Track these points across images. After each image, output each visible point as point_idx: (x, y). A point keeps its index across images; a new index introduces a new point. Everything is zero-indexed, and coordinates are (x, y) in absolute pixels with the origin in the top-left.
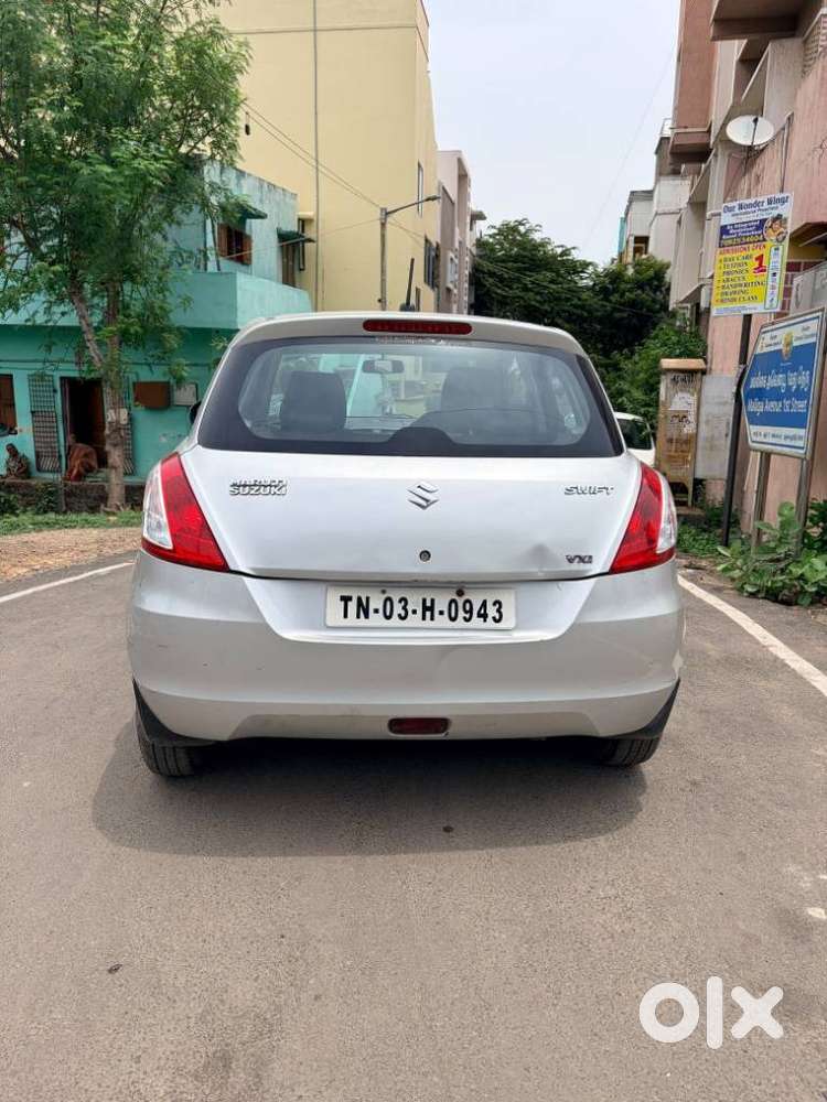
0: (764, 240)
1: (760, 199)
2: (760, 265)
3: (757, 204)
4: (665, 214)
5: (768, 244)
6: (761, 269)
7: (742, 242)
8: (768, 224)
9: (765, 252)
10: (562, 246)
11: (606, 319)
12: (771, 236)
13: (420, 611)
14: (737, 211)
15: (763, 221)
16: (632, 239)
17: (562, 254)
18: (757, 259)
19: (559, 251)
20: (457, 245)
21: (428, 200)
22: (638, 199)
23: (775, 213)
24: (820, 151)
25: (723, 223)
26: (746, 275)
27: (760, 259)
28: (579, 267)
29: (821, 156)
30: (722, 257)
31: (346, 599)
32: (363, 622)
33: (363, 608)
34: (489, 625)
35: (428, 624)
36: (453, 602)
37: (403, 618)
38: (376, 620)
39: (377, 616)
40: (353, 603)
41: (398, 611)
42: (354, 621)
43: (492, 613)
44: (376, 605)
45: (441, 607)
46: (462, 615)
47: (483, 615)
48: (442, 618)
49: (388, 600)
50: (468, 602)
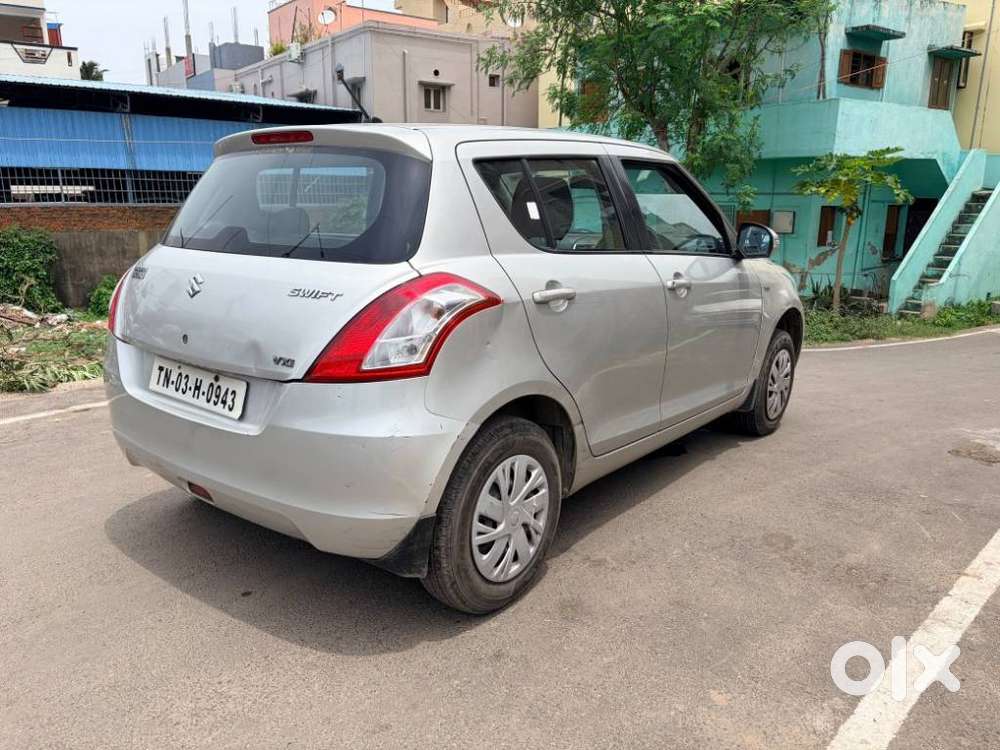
13: (193, 389)
31: (161, 369)
32: (164, 390)
33: (167, 378)
34: (226, 411)
35: (194, 401)
36: (212, 385)
37: (184, 393)
38: (171, 391)
39: (172, 387)
40: (163, 373)
41: (183, 386)
42: (160, 388)
43: (229, 402)
44: (174, 378)
45: (204, 388)
46: (214, 398)
47: (224, 402)
48: (203, 398)
49: (180, 374)
50: (219, 387)
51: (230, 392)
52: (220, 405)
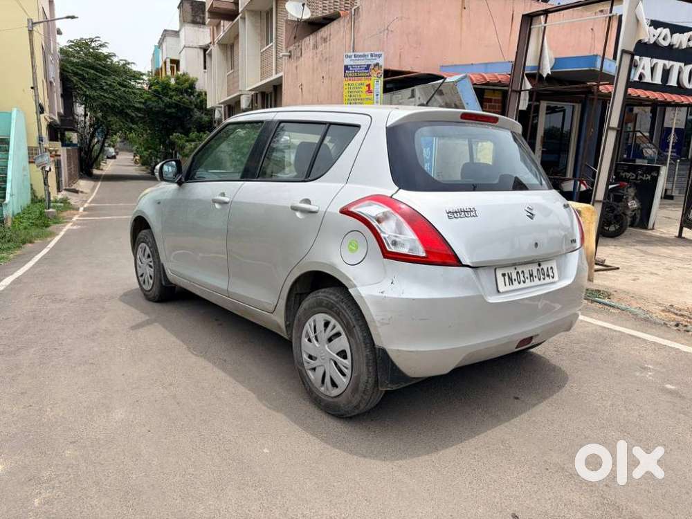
0: (370, 76)
1: (366, 53)
2: (369, 89)
3: (364, 56)
4: (189, 47)
5: (373, 78)
6: (369, 91)
7: (357, 75)
8: (372, 67)
9: (371, 82)
10: (125, 61)
11: (162, 112)
12: (374, 74)
13: (529, 277)
14: (353, 58)
15: (369, 66)
16: (168, 61)
17: (124, 65)
18: (367, 86)
19: (122, 63)
20: (52, 52)
21: (68, 17)
22: (171, 36)
23: (375, 62)
24: (386, 31)
25: (346, 64)
26: (362, 94)
27: (369, 86)
28: (137, 76)
29: (388, 34)
30: (347, 83)
31: (504, 275)
32: (512, 288)
33: (510, 279)
34: (551, 280)
35: (533, 284)
36: (538, 270)
37: (524, 282)
38: (516, 285)
39: (516, 283)
40: (507, 278)
41: (522, 278)
42: (509, 288)
43: (551, 274)
44: (514, 276)
45: (535, 273)
46: (542, 277)
47: (548, 276)
48: (536, 280)
49: (518, 273)
50: (542, 269)
51: (549, 268)
52: (547, 278)
